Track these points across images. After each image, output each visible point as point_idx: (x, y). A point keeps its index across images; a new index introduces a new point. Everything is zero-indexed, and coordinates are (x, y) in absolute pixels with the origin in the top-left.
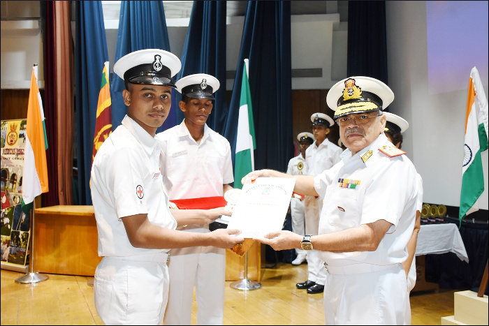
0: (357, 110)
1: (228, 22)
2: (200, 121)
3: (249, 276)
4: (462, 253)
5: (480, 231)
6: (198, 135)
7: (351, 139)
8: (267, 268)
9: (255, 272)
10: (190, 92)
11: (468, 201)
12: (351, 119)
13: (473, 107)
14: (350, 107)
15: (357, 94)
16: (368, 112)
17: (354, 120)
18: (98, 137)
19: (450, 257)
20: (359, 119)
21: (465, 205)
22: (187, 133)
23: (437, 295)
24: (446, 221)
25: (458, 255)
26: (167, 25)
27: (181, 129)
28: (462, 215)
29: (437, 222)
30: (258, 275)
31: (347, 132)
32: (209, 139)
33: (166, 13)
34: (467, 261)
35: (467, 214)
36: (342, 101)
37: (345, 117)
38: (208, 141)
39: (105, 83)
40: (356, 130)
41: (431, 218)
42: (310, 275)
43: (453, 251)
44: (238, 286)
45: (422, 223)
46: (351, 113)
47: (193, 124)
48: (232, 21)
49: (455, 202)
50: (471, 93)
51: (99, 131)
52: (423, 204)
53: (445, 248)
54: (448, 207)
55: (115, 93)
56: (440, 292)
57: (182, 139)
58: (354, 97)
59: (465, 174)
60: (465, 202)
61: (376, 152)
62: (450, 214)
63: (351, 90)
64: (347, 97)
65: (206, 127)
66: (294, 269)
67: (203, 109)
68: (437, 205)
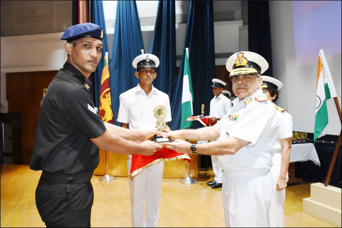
0: (243, 72)
1: (177, 27)
3: (191, 175)
4: (317, 160)
5: (327, 148)
7: (239, 91)
8: (202, 170)
9: (194, 173)
11: (319, 130)
12: (240, 78)
13: (321, 73)
15: (244, 63)
16: (251, 74)
17: (242, 79)
18: (102, 96)
19: (310, 163)
20: (245, 79)
21: (317, 132)
23: (302, 186)
24: (307, 142)
25: (314, 162)
26: (142, 30)
28: (315, 138)
29: (302, 143)
30: (196, 175)
31: (237, 86)
33: (141, 23)
34: (320, 165)
35: (319, 137)
39: (106, 64)
40: (242, 85)
41: (298, 140)
43: (311, 160)
44: (185, 181)
45: (293, 143)
46: (240, 74)
48: (179, 26)
49: (312, 131)
50: (320, 65)
51: (103, 92)
52: (293, 132)
53: (306, 158)
54: (308, 134)
55: (113, 70)
56: (303, 184)
58: (242, 64)
59: (317, 114)
60: (318, 130)
61: (253, 99)
62: (309, 137)
63: (241, 60)
64: (238, 65)
68: (302, 133)
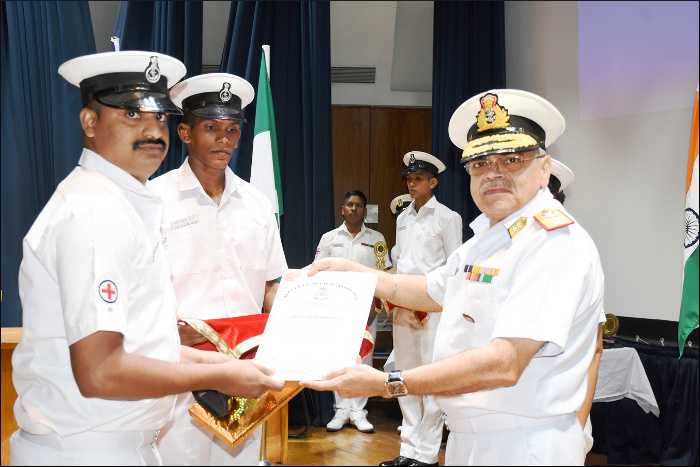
0: (501, 147)
2: (218, 162)
6: (214, 186)
7: (490, 197)
10: (200, 106)
12: (491, 163)
14: (490, 143)
15: (501, 121)
16: (521, 151)
17: (497, 164)
19: (627, 406)
20: (505, 165)
22: (196, 183)
24: (618, 343)
25: (640, 403)
27: (183, 177)
30: (282, 453)
31: (485, 186)
32: (236, 194)
34: (657, 413)
36: (474, 133)
37: (480, 159)
38: (233, 199)
40: (500, 182)
42: (404, 446)
43: (630, 397)
46: (492, 153)
47: (206, 166)
53: (619, 390)
57: (185, 195)
58: (496, 125)
59: (689, 262)
61: (530, 220)
63: (490, 114)
64: (483, 126)
65: (230, 174)
66: (331, 438)
67: (225, 140)
